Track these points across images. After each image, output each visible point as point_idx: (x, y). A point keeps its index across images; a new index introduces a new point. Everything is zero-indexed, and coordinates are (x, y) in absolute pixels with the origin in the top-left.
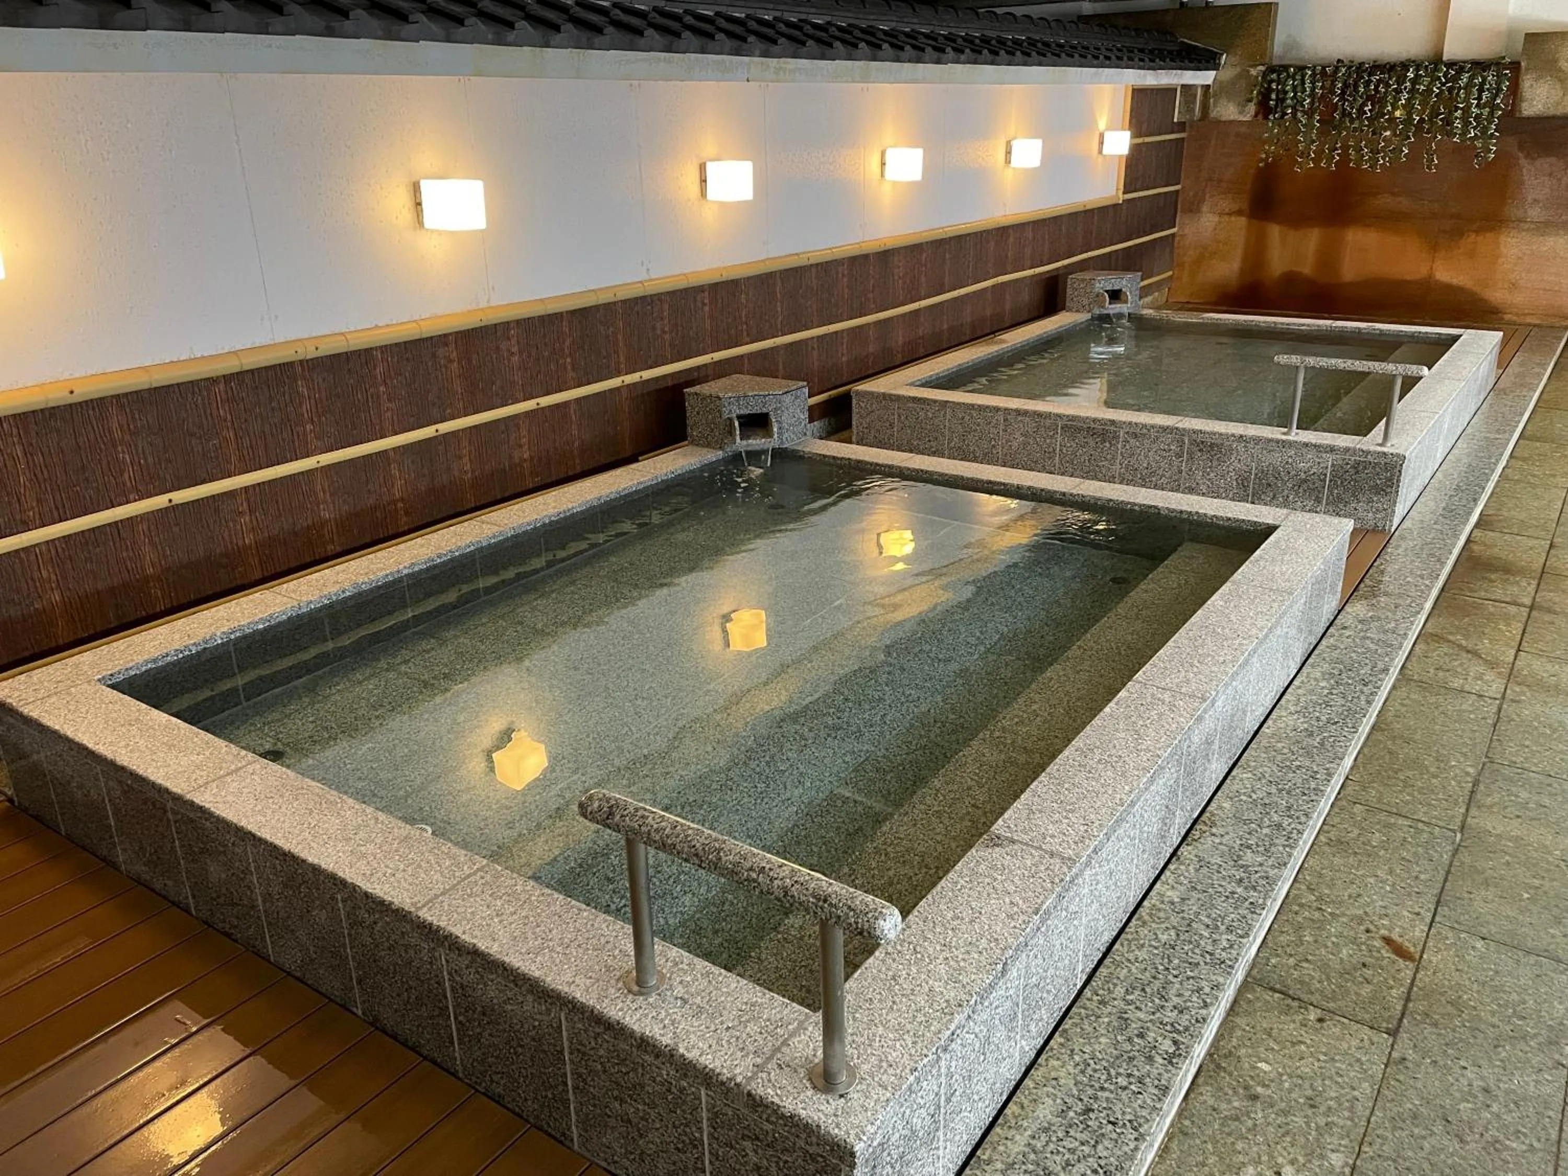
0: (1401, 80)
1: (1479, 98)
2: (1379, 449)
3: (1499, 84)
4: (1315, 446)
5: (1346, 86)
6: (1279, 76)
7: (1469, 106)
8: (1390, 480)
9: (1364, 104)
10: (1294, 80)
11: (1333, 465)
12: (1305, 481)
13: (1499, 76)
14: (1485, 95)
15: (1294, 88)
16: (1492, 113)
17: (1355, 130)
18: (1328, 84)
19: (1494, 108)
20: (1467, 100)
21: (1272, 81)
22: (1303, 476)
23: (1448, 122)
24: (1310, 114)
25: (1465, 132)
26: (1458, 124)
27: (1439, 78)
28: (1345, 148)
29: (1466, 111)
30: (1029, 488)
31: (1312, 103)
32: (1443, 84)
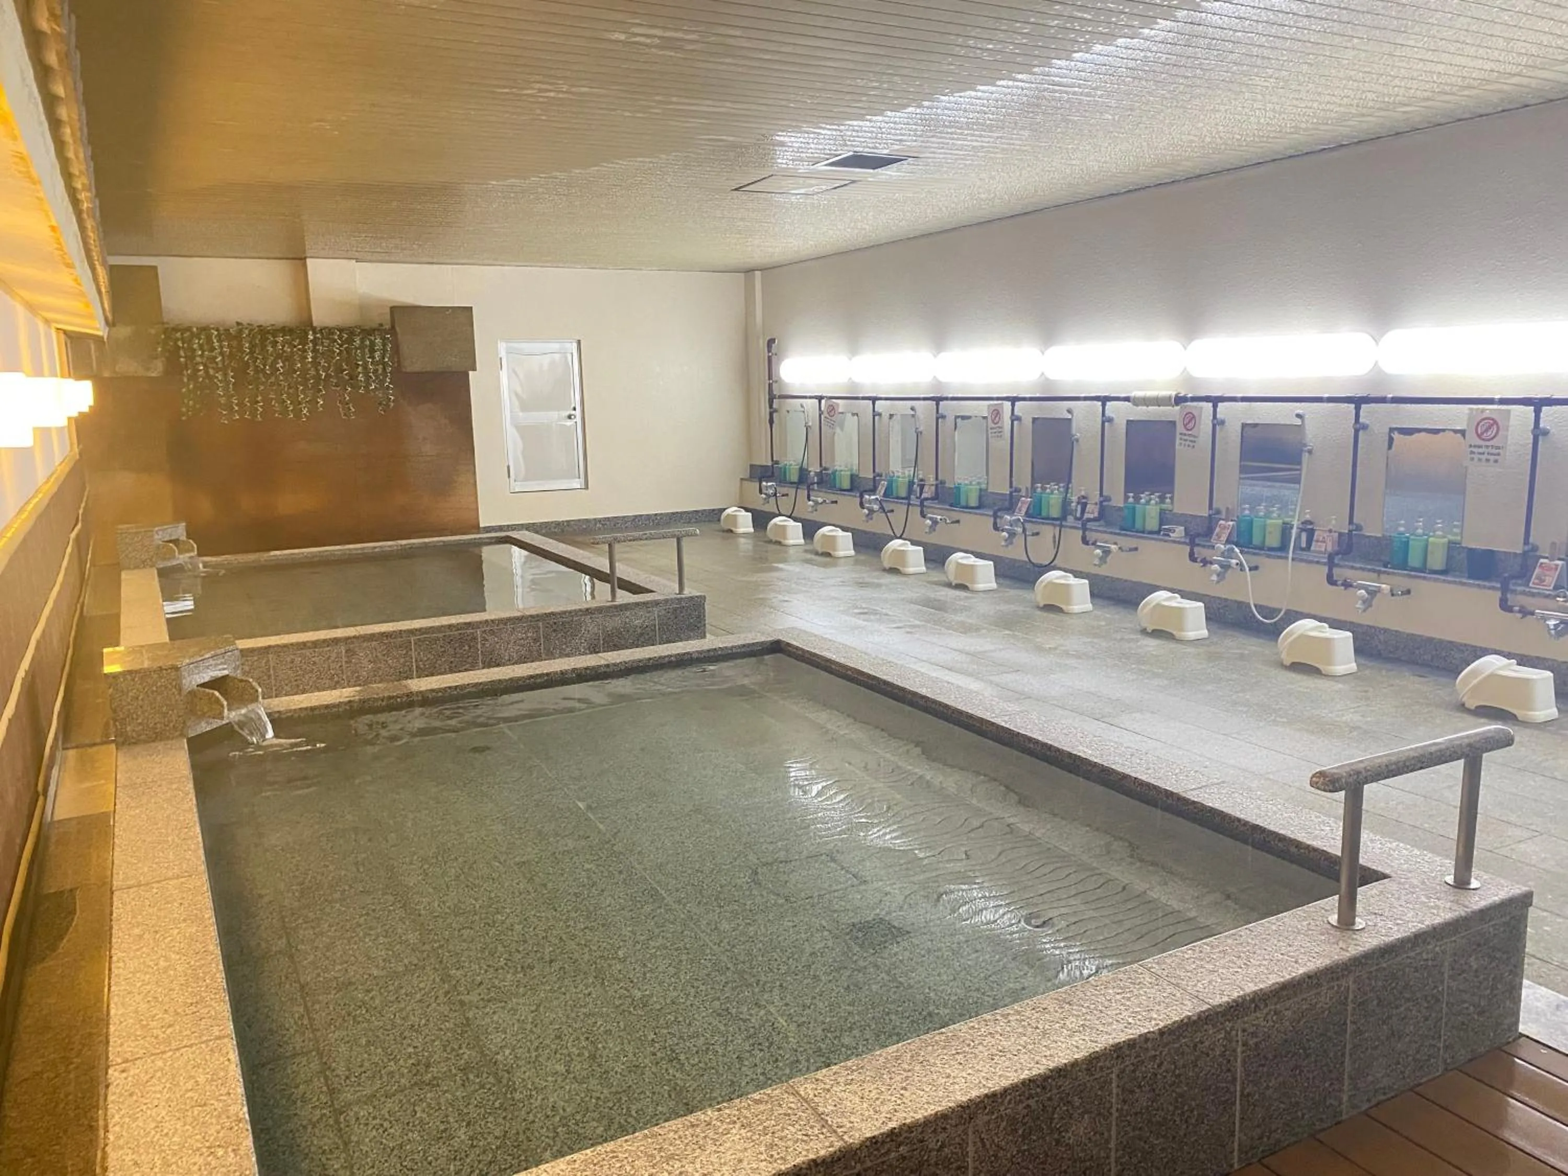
0: (304, 341)
1: (373, 357)
2: (679, 596)
3: (384, 345)
4: (644, 603)
5: (252, 347)
6: (182, 334)
7: (366, 363)
8: (699, 617)
9: (275, 362)
10: (200, 339)
11: (659, 616)
12: (642, 634)
13: (384, 339)
14: (377, 354)
15: (201, 347)
16: (384, 369)
17: (272, 384)
18: (235, 343)
19: (385, 365)
20: (363, 359)
21: (178, 339)
22: (639, 631)
23: (353, 377)
24: (224, 370)
25: (368, 384)
26: (361, 377)
27: (335, 341)
28: (267, 401)
29: (365, 367)
30: (574, 670)
31: (223, 360)
32: (341, 346)
